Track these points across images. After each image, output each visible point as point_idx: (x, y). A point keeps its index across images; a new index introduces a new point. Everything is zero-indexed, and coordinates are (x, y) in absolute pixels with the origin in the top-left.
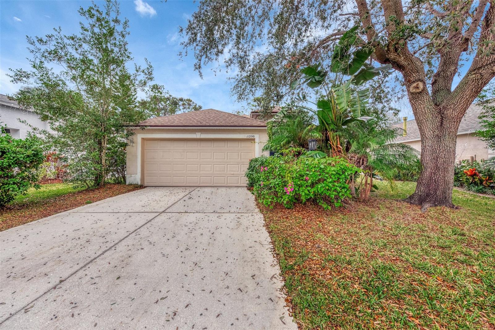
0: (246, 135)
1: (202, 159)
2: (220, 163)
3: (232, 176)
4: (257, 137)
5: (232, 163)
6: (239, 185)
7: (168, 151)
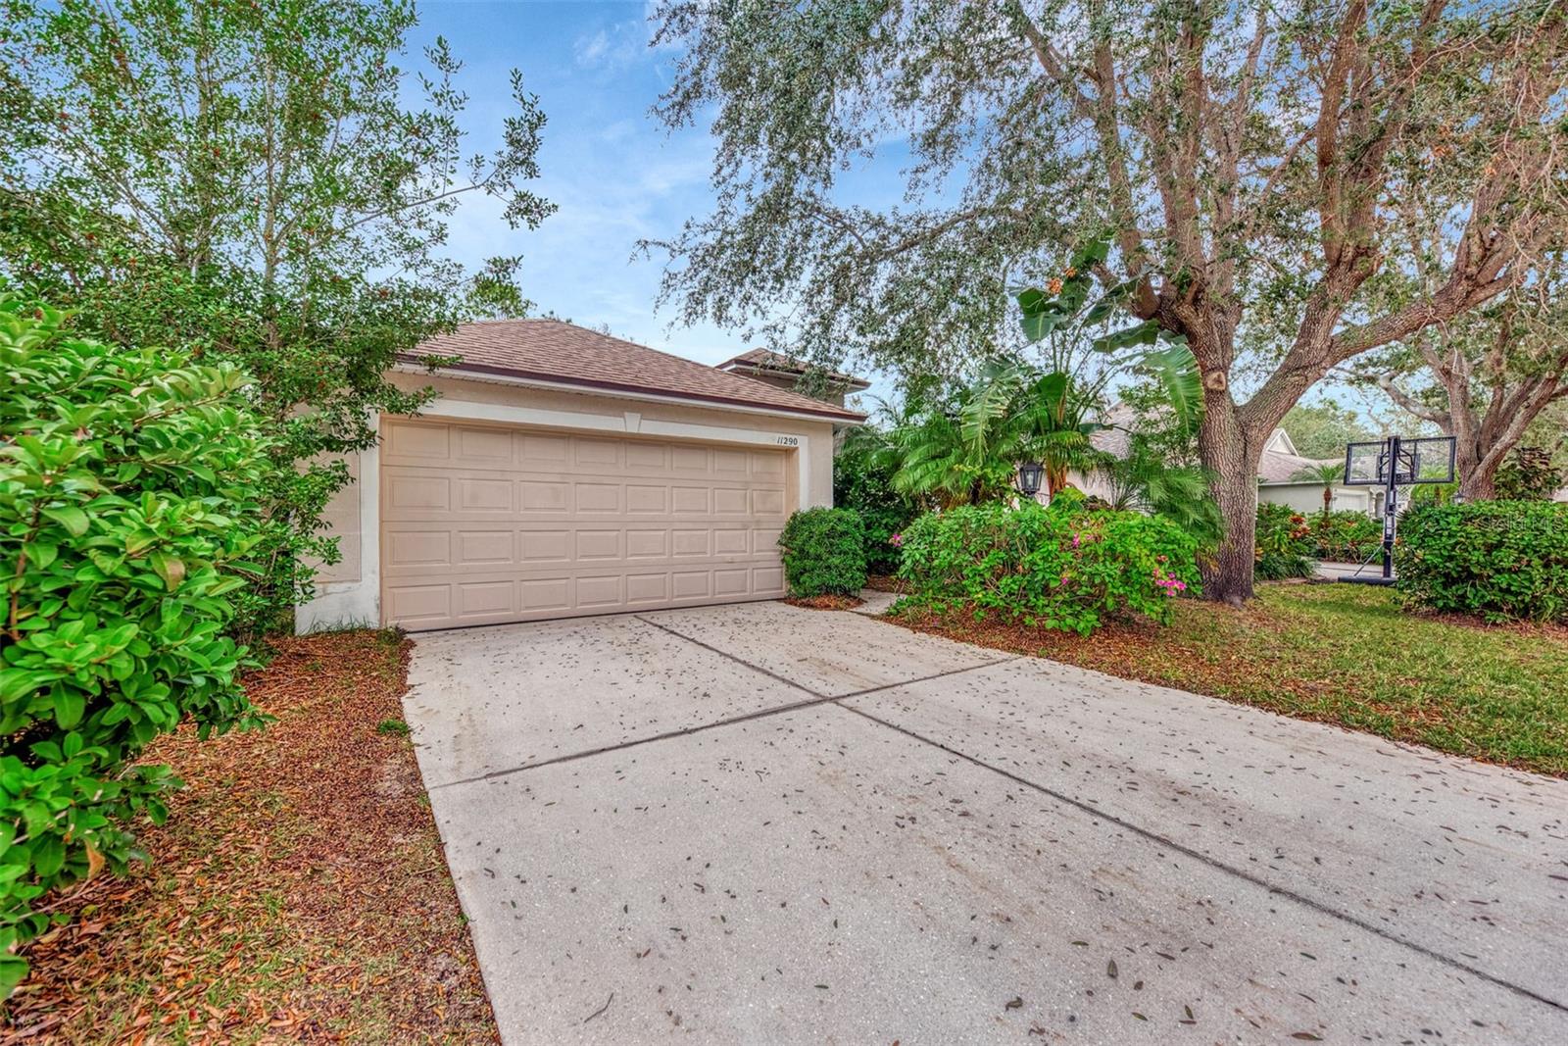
0: (777, 435)
1: (633, 510)
2: (690, 526)
3: (730, 566)
4: (803, 443)
5: (727, 525)
6: (746, 595)
7: (498, 476)
